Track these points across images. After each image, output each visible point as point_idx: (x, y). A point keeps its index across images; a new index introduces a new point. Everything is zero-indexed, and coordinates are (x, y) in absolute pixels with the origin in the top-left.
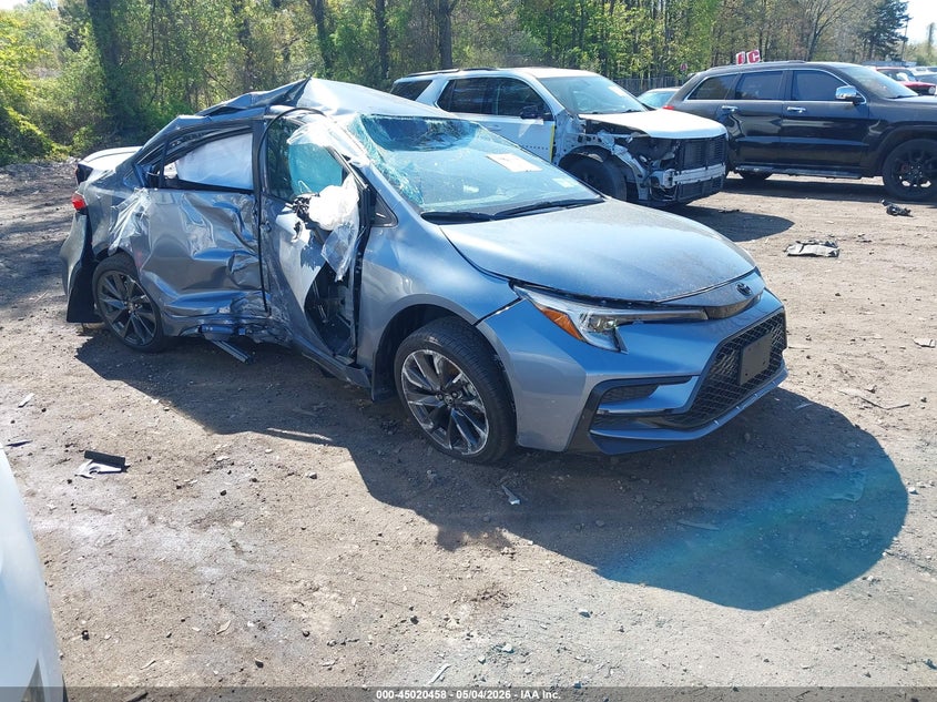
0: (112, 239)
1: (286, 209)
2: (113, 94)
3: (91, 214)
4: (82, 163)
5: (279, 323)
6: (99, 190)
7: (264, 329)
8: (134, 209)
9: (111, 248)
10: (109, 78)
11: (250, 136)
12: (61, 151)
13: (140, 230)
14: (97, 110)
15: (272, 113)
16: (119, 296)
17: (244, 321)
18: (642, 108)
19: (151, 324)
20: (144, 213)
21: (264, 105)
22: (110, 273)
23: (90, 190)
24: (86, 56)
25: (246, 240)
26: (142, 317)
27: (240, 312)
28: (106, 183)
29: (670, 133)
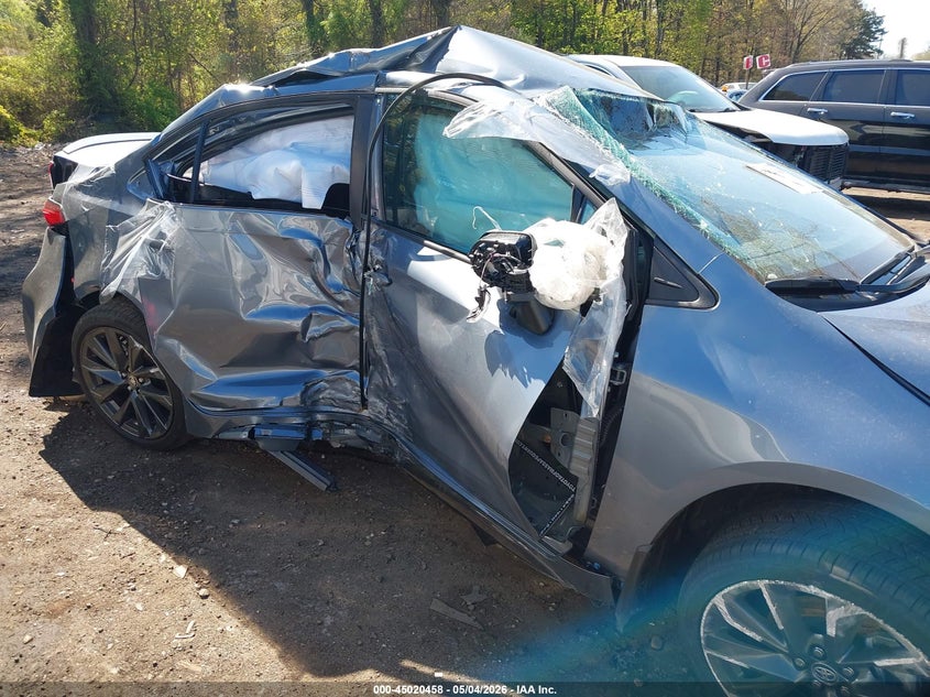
0: (107, 278)
1: (425, 252)
2: (88, 74)
3: (73, 235)
4: (60, 154)
5: (379, 424)
6: (87, 199)
7: (349, 426)
8: (147, 235)
9: (104, 293)
10: (85, 57)
11: (350, 121)
12: (30, 135)
13: (156, 269)
14: (71, 92)
15: (392, 83)
16: (115, 365)
17: (319, 417)
18: (734, 107)
19: (163, 410)
20: (165, 243)
21: (373, 71)
22: (102, 330)
23: (70, 196)
24: (61, 33)
25: (332, 291)
26: (149, 399)
27: (315, 403)
28: (96, 187)
29: (794, 138)
